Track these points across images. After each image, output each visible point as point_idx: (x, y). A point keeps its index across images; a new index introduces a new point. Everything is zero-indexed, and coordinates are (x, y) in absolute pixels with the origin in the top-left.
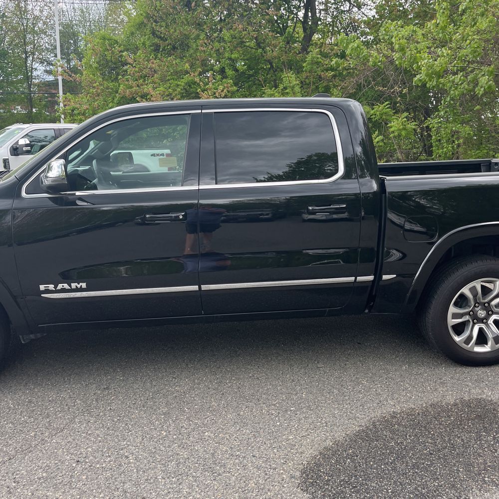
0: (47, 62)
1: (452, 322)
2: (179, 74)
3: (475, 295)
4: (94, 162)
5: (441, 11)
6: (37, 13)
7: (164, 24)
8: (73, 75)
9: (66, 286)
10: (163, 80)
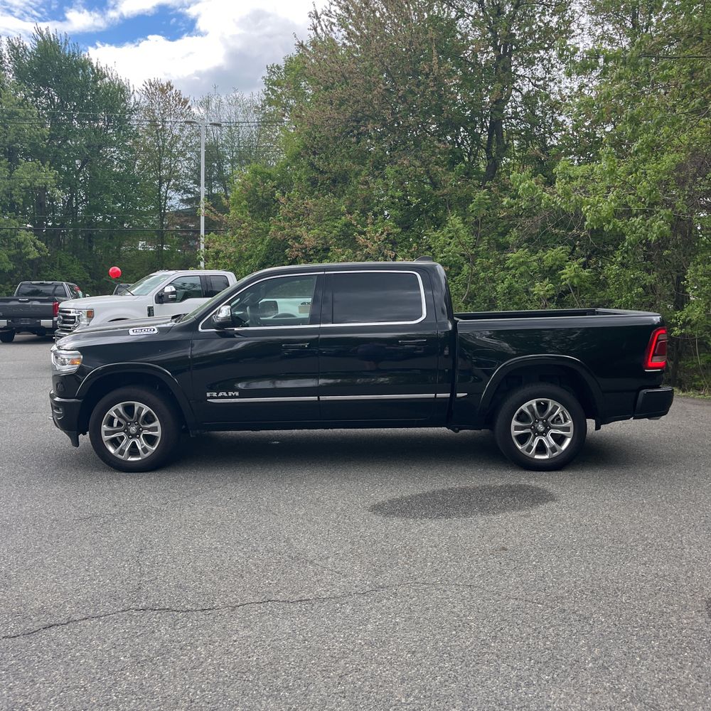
0: (184, 189)
1: (515, 433)
2: (336, 214)
3: (533, 412)
4: (248, 308)
5: (605, 155)
6: (176, 132)
7: (323, 155)
8: (220, 214)
9: (225, 394)
10: (319, 220)
